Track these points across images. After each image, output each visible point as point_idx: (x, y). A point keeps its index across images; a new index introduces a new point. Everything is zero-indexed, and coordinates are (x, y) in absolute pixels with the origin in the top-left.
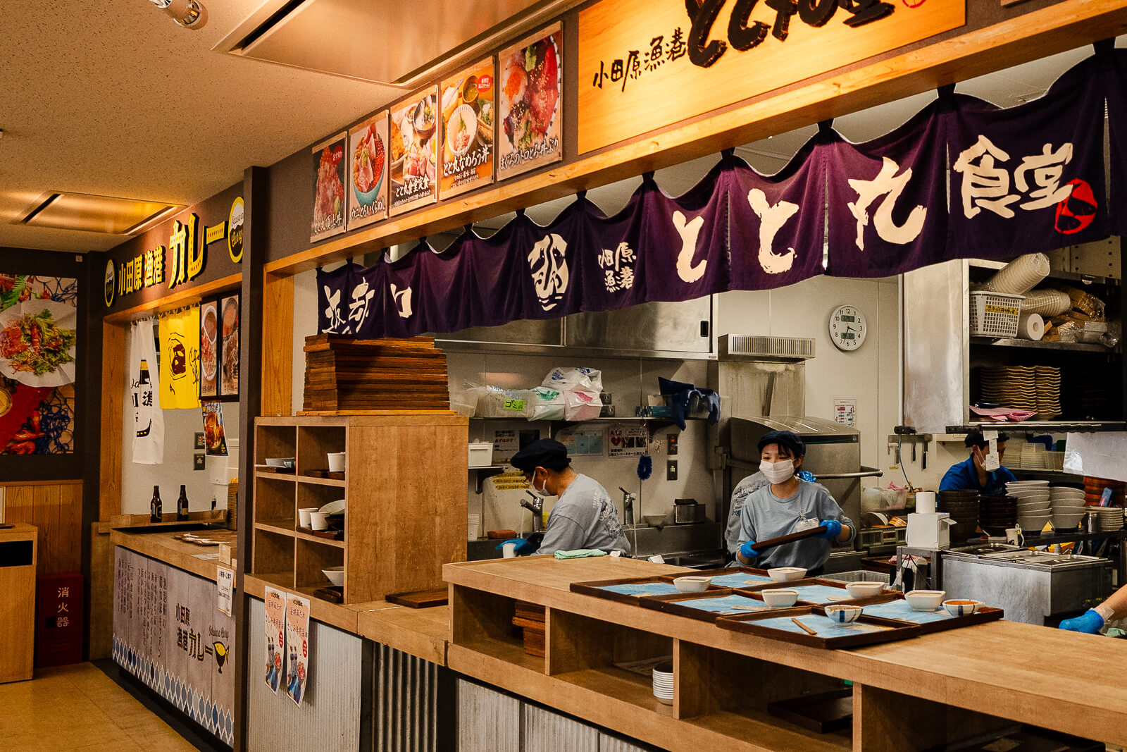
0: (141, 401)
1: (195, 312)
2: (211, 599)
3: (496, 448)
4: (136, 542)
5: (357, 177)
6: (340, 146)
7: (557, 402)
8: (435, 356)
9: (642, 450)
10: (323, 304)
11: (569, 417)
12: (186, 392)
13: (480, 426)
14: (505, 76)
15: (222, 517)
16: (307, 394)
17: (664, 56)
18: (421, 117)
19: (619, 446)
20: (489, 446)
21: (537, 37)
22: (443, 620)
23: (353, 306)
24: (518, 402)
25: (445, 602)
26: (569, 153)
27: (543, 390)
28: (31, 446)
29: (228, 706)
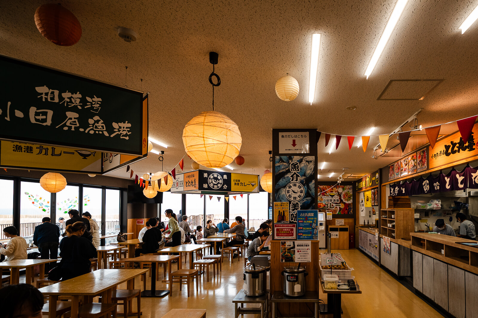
0: (362, 206)
1: (370, 191)
2: (374, 238)
3: (420, 215)
4: (362, 229)
5: (396, 170)
6: (393, 165)
7: (432, 206)
8: (408, 199)
9: (450, 216)
10: (391, 190)
11: (434, 209)
12: (369, 204)
13: (417, 211)
14: (418, 156)
15: (374, 225)
16: (389, 205)
17: (442, 154)
18: (405, 161)
19: (446, 215)
20: (419, 214)
21: (422, 150)
22: (411, 242)
23: (395, 191)
24: (424, 206)
25: (410, 240)
26: (428, 169)
27: (429, 204)
28: (347, 213)
29: (378, 255)
